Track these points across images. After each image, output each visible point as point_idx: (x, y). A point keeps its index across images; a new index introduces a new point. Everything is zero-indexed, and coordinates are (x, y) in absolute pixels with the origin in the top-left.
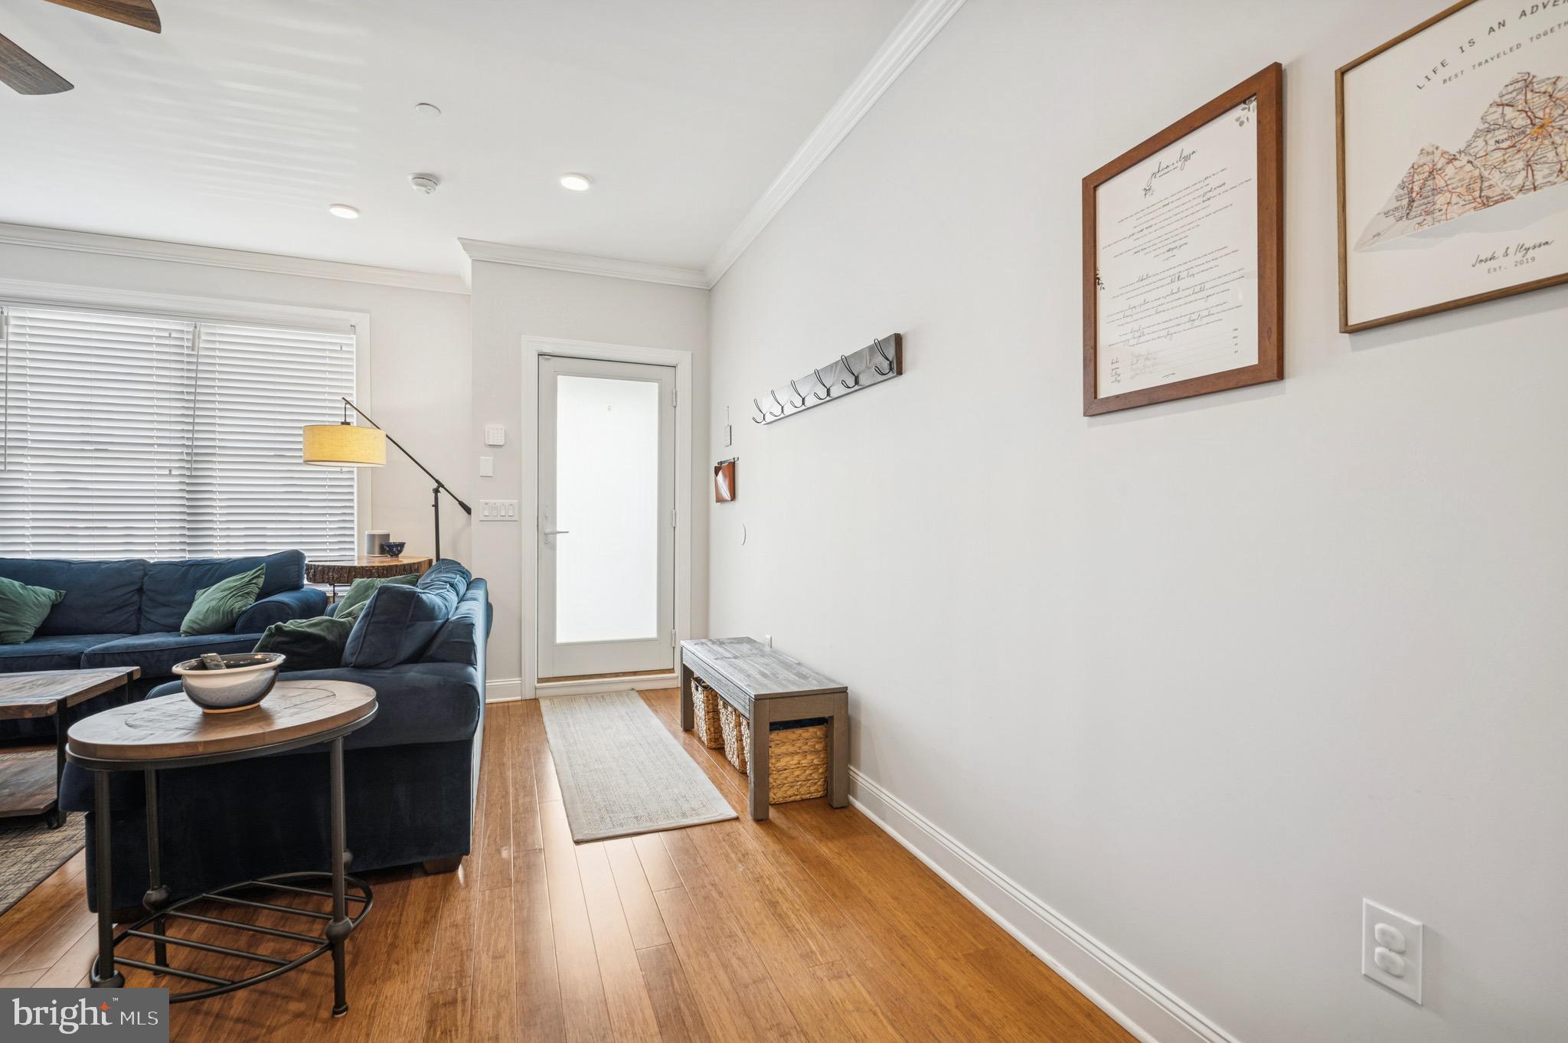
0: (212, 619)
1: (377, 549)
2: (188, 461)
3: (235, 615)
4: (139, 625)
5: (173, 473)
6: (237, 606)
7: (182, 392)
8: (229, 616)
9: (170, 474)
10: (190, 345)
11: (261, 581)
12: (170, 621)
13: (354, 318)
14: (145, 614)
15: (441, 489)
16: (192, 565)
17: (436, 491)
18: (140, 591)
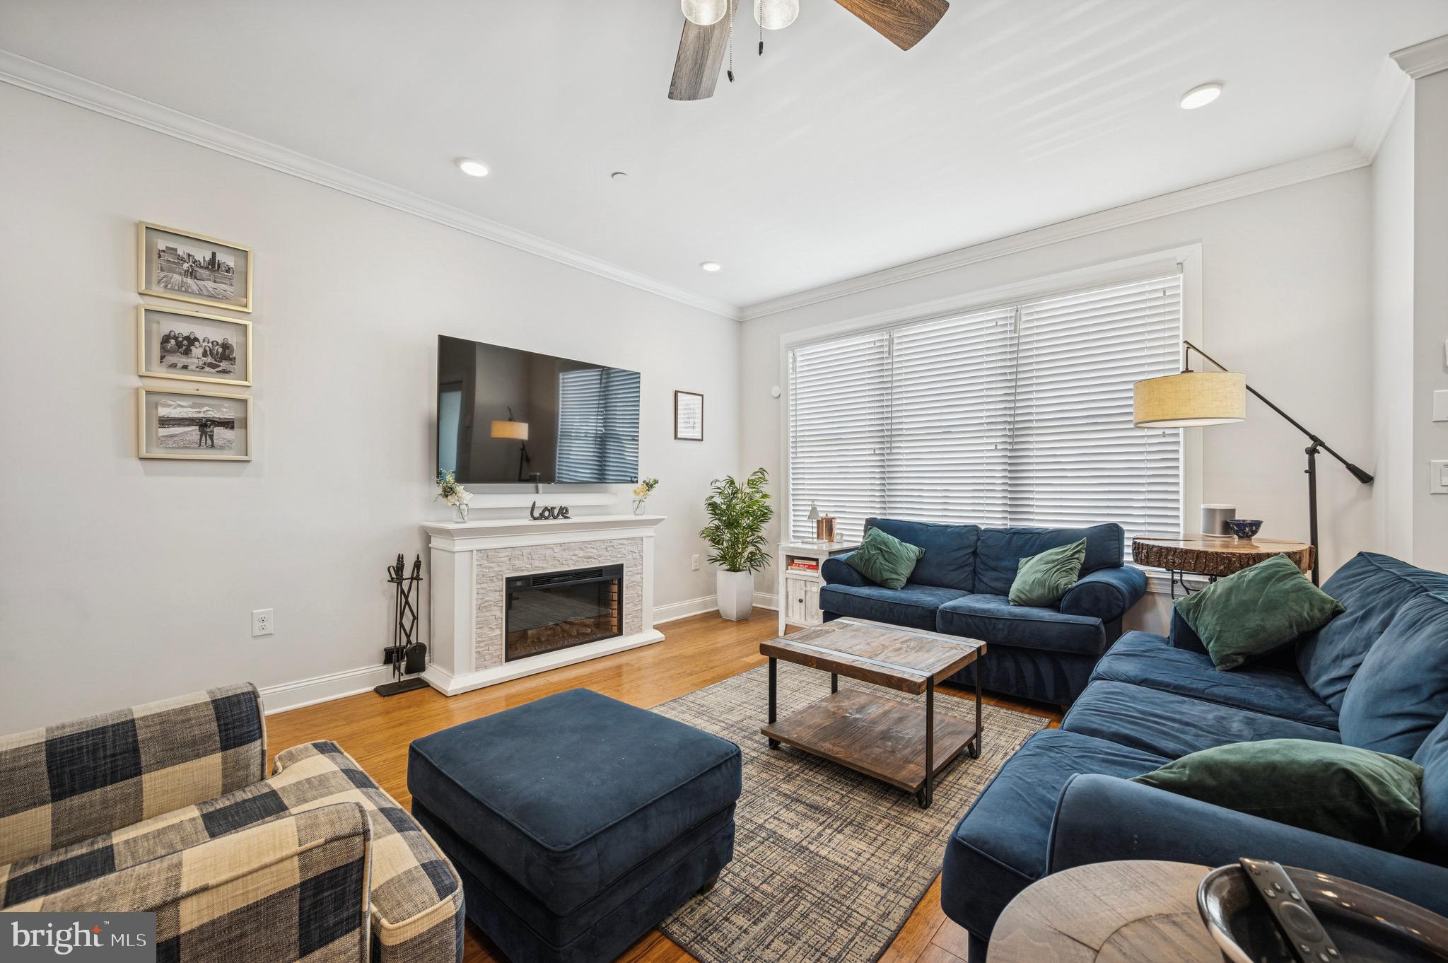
0: (1038, 592)
1: (1218, 527)
2: (1009, 436)
3: (1060, 592)
4: (974, 585)
5: (998, 448)
6: (1063, 581)
7: (1006, 374)
8: (1055, 592)
9: (996, 448)
10: (1013, 329)
11: (1082, 556)
12: (999, 585)
13: (1179, 254)
14: (979, 575)
15: (1319, 448)
16: (1015, 533)
17: (1312, 452)
18: (975, 553)
